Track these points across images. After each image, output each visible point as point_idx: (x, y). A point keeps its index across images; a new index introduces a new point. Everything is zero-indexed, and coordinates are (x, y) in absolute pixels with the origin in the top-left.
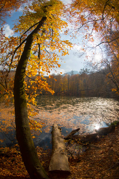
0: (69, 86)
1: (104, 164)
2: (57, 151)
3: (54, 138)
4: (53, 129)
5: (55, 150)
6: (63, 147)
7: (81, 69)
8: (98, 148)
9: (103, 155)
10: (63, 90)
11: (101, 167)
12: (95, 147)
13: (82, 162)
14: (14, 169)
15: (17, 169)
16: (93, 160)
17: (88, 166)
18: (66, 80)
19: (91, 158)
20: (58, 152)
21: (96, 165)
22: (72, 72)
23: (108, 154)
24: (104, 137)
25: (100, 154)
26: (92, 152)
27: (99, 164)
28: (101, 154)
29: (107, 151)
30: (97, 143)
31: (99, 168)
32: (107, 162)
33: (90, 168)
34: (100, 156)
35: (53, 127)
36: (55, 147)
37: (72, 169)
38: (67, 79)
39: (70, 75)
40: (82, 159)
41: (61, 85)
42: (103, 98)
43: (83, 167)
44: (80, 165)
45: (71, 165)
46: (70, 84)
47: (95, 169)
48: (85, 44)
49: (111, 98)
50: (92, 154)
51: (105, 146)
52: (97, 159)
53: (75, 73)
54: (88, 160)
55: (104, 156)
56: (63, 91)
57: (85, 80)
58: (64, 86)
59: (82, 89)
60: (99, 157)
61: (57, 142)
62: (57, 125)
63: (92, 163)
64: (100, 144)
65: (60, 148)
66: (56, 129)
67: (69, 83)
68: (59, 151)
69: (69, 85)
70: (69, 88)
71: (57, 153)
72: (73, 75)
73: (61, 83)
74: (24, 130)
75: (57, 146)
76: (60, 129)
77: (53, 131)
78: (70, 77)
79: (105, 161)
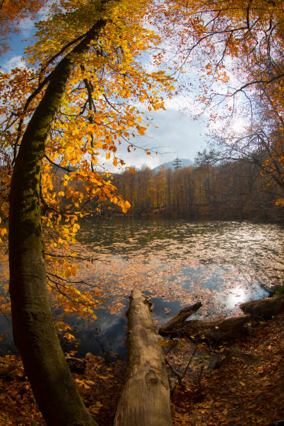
0: (170, 196)
1: (268, 406)
2: (139, 375)
3: (131, 331)
4: (130, 303)
5: (132, 369)
6: (157, 360)
7: (199, 153)
8: (251, 359)
9: (265, 378)
10: (155, 203)
11: (260, 414)
12: (244, 355)
13: (209, 400)
14: (24, 413)
15: (33, 413)
16: (238, 394)
17: (225, 412)
18: (163, 183)
19: (233, 389)
20: (142, 377)
21: (248, 409)
22: (177, 161)
23: (278, 377)
24: (265, 325)
25: (257, 377)
26: (235, 372)
27: (255, 408)
28: (262, 375)
29: (275, 369)
30: (246, 342)
31: (256, 420)
32: (276, 400)
33: (231, 420)
34: (257, 381)
35: (131, 298)
36: (134, 360)
37: (181, 422)
38: (165, 179)
39: (173, 168)
40: (208, 391)
41: (152, 192)
42: (253, 223)
43: (211, 418)
44: (203, 412)
45: (176, 410)
46: (172, 191)
47: (245, 421)
48: (208, 86)
49: (272, 223)
50: (236, 377)
51: (271, 352)
52: (251, 392)
53: (183, 165)
54: (224, 395)
55: (270, 381)
56: (158, 208)
57: (208, 180)
58: (158, 194)
59: (202, 202)
60: (254, 387)
61: (140, 343)
62: (143, 292)
63: (236, 403)
64: (256, 344)
65: (148, 362)
66: (138, 306)
67: (169, 188)
68: (145, 373)
69: (169, 193)
70: (171, 199)
71: (139, 380)
72: (179, 169)
73: (152, 188)
74: (32, 320)
75: (139, 356)
76: (150, 305)
77: (129, 310)
78: (172, 175)
79: (272, 397)
